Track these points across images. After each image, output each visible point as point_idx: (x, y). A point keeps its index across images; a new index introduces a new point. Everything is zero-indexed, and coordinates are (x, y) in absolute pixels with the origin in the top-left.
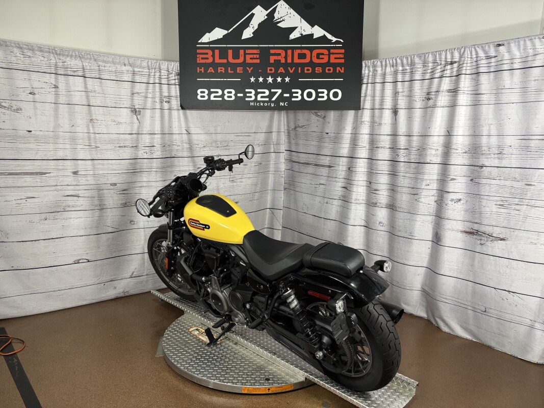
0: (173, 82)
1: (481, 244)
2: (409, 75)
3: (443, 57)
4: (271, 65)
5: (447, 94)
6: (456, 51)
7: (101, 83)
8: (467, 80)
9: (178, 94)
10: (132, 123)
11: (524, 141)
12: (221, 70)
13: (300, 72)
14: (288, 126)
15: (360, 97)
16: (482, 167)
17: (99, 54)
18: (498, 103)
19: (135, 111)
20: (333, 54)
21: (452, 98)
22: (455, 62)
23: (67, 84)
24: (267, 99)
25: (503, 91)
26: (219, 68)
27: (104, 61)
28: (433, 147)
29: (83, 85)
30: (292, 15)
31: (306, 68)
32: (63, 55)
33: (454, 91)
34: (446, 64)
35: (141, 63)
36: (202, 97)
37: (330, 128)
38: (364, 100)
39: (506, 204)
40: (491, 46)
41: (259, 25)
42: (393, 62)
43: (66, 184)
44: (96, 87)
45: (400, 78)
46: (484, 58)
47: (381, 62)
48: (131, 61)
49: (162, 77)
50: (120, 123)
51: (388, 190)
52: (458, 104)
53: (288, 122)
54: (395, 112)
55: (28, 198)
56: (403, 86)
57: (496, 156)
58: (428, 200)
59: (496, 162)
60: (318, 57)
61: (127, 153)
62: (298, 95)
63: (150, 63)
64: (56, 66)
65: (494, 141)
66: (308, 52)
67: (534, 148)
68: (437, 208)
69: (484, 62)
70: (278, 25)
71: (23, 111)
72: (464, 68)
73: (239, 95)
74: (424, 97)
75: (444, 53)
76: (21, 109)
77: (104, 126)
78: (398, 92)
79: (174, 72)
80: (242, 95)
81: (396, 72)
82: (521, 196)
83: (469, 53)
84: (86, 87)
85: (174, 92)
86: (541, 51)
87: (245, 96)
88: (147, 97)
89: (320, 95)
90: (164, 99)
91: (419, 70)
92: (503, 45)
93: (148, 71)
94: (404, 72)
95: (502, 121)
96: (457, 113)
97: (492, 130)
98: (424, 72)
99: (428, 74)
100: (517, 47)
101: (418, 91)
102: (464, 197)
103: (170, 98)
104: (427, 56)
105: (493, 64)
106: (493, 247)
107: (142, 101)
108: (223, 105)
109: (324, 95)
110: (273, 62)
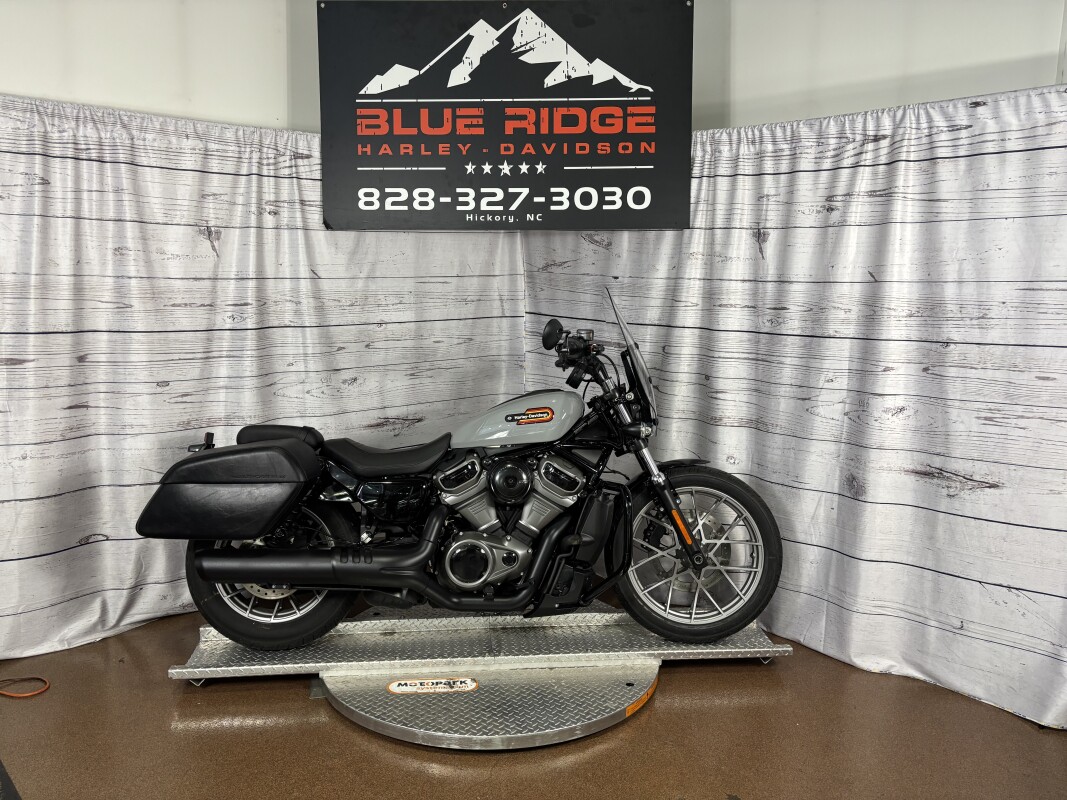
1: (949, 496)
2: (787, 161)
3: (859, 126)
4: (507, 139)
5: (868, 199)
6: (885, 115)
7: (136, 173)
8: (911, 172)
11: (1032, 292)
12: (406, 149)
13: (565, 152)
14: (529, 262)
15: (689, 203)
16: (947, 343)
18: (976, 219)
19: (207, 232)
20: (633, 115)
21: (878, 208)
22: (884, 137)
24: (501, 208)
25: (987, 194)
26: (402, 146)
28: (840, 306)
29: (99, 179)
30: (548, 39)
31: (578, 145)
32: (61, 117)
33: (885, 195)
34: (866, 140)
36: (367, 204)
37: (623, 265)
38: (696, 210)
39: (998, 416)
40: (960, 105)
41: (483, 58)
42: (754, 135)
45: (768, 166)
46: (946, 129)
47: (730, 135)
48: (201, 128)
49: (265, 162)
51: (749, 390)
52: (894, 220)
53: (530, 256)
54: (759, 235)
56: (778, 182)
57: (975, 322)
58: (831, 410)
59: (976, 335)
60: (602, 122)
61: (192, 319)
62: (563, 199)
63: (241, 133)
64: (45, 139)
65: (970, 291)
66: (581, 113)
67: (1053, 307)
68: (850, 428)
70: (522, 58)
72: (905, 149)
73: (442, 200)
74: (821, 204)
75: (860, 120)
78: (768, 196)
80: (448, 200)
81: (760, 156)
82: (1028, 400)
83: (913, 118)
86: (1061, 116)
87: (456, 202)
88: (235, 203)
89: (607, 198)
91: (806, 151)
92: (984, 104)
93: (236, 149)
94: (777, 155)
95: (986, 254)
96: (892, 238)
97: (965, 272)
98: (818, 156)
99: (829, 160)
100: (1011, 109)
101: (807, 193)
102: (911, 405)
103: (279, 204)
104: (825, 124)
105: (961, 142)
106: (974, 502)
107: (223, 212)
108: (409, 221)
109: (616, 198)
110: (512, 133)
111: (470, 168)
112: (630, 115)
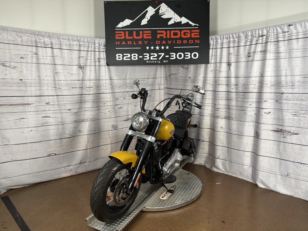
0: (102, 50)
1: (284, 137)
2: (237, 43)
3: (257, 32)
4: (158, 39)
5: (260, 53)
6: (264, 29)
7: (61, 51)
8: (272, 45)
9: (105, 57)
10: (79, 74)
11: (307, 78)
12: (129, 43)
13: (174, 43)
14: (166, 74)
15: (209, 56)
16: (283, 93)
17: (60, 35)
18: (290, 58)
19: (80, 67)
20: (193, 32)
21: (263, 56)
22: (264, 35)
23: (43, 52)
24: (156, 59)
25: (293, 51)
26: (128, 42)
27: (63, 39)
28: (253, 84)
29: (51, 53)
30: (169, 11)
31: (178, 41)
32: (40, 36)
33: (264, 52)
34: (259, 36)
35: (84, 40)
36: (119, 58)
37: (191, 74)
38: (212, 58)
39: (297, 114)
40: (285, 26)
41: (151, 17)
42: (227, 36)
43: (43, 110)
44: (58, 54)
45: (232, 45)
46: (281, 33)
47: (221, 37)
48: (78, 38)
49: (96, 47)
50: (72, 74)
51: (226, 108)
52: (267, 59)
53: (166, 72)
54: (229, 64)
55: (21, 119)
56: (234, 49)
57: (290, 87)
58: (251, 112)
59: (291, 91)
60: (184, 35)
61: (77, 91)
62: (174, 56)
63: (89, 39)
64: (36, 42)
65: (289, 78)
66: (178, 32)
68: (256, 118)
69: (281, 35)
70: (162, 17)
72: (270, 39)
73: (140, 57)
74: (247, 55)
75: (257, 31)
76: (16, 67)
77: (63, 76)
78: (231, 53)
79: (102, 45)
80: (142, 57)
81: (229, 42)
82: (306, 109)
83: (272, 30)
84: (53, 54)
85: (102, 56)
87: (144, 58)
88: (87, 59)
89: (186, 56)
90: (98, 60)
91: (243, 40)
92: (292, 25)
93: (88, 44)
94: (234, 42)
95: (293, 68)
96: (266, 64)
97: (288, 73)
98: (246, 41)
99: (249, 43)
100: (300, 26)
101: (243, 52)
102: (272, 111)
103: (100, 59)
104: (247, 32)
105: (286, 36)
106: (291, 139)
107: (85, 62)
108: (131, 63)
109: (189, 56)
110: (159, 38)
111: (147, 48)
112: (192, 32)
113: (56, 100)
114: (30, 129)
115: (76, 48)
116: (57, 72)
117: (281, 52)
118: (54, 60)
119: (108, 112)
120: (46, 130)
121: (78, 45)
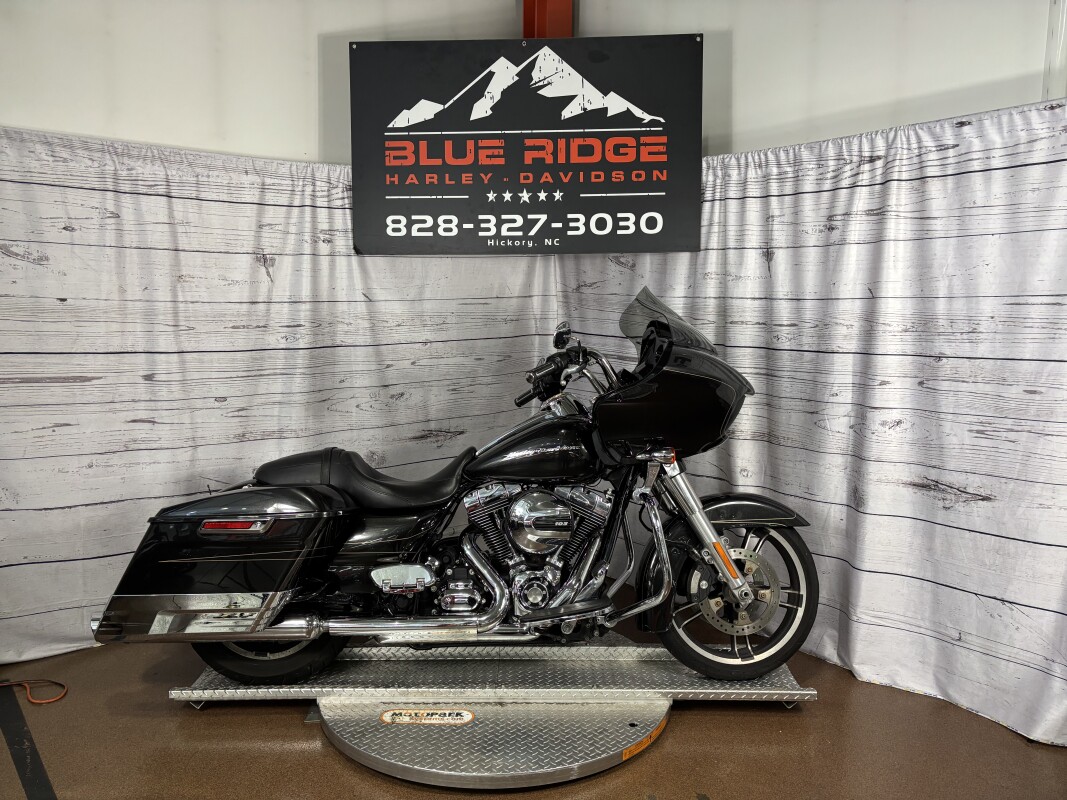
0: (339, 203)
1: (944, 507)
2: (791, 183)
3: (855, 148)
4: (528, 168)
5: (865, 218)
6: (879, 137)
7: (200, 207)
8: (902, 192)
9: (350, 226)
10: (254, 283)
11: (1019, 306)
12: (431, 179)
13: (581, 180)
14: (564, 284)
15: (700, 226)
16: (939, 358)
17: (198, 153)
18: (963, 235)
19: (263, 259)
20: (646, 145)
21: (875, 227)
22: (879, 158)
23: (137, 210)
24: (520, 234)
25: (974, 211)
26: (428, 176)
27: (207, 167)
28: (841, 321)
29: (166, 212)
30: (565, 74)
31: (593, 173)
32: (130, 156)
33: (879, 213)
34: (862, 162)
35: (278, 169)
36: (394, 230)
38: (709, 233)
39: (989, 429)
40: (946, 125)
41: (504, 93)
42: (760, 159)
43: (131, 399)
44: (193, 218)
45: (774, 188)
46: (934, 149)
47: (738, 159)
48: (259, 164)
49: (318, 194)
50: (235, 282)
51: (757, 404)
52: (887, 238)
53: (564, 276)
54: (768, 254)
55: (57, 425)
56: (782, 203)
57: (965, 336)
58: (838, 423)
59: (966, 349)
60: (616, 152)
61: (248, 339)
62: (579, 224)
63: (294, 168)
64: (116, 177)
65: (960, 306)
66: (596, 143)
67: (1039, 321)
68: (854, 440)
69: (932, 156)
70: (540, 92)
71: (50, 262)
72: (896, 169)
73: (465, 226)
74: (823, 224)
75: (856, 141)
76: (47, 259)
77: (205, 289)
78: (773, 216)
79: (341, 185)
80: (471, 226)
81: (766, 178)
82: (1018, 414)
83: (904, 139)
84: (171, 215)
85: (341, 221)
86: (1040, 134)
87: (478, 228)
88: (288, 233)
89: (621, 224)
90: (322, 237)
91: (810, 173)
92: (969, 123)
93: (291, 183)
94: (781, 178)
95: (974, 270)
96: (886, 255)
97: (956, 287)
98: (819, 177)
99: (828, 181)
100: (996, 127)
101: (810, 214)
102: (907, 417)
103: (332, 233)
104: (824, 147)
105: (950, 161)
106: (968, 514)
107: (278, 241)
108: (433, 246)
109: (630, 223)
110: (530, 162)
111: (491, 196)
112: (643, 145)
113: (175, 367)
114: (86, 460)
115: (252, 196)
116: (184, 273)
117: (935, 214)
118: (174, 235)
119: (354, 409)
120: (139, 464)
121: (256, 186)
